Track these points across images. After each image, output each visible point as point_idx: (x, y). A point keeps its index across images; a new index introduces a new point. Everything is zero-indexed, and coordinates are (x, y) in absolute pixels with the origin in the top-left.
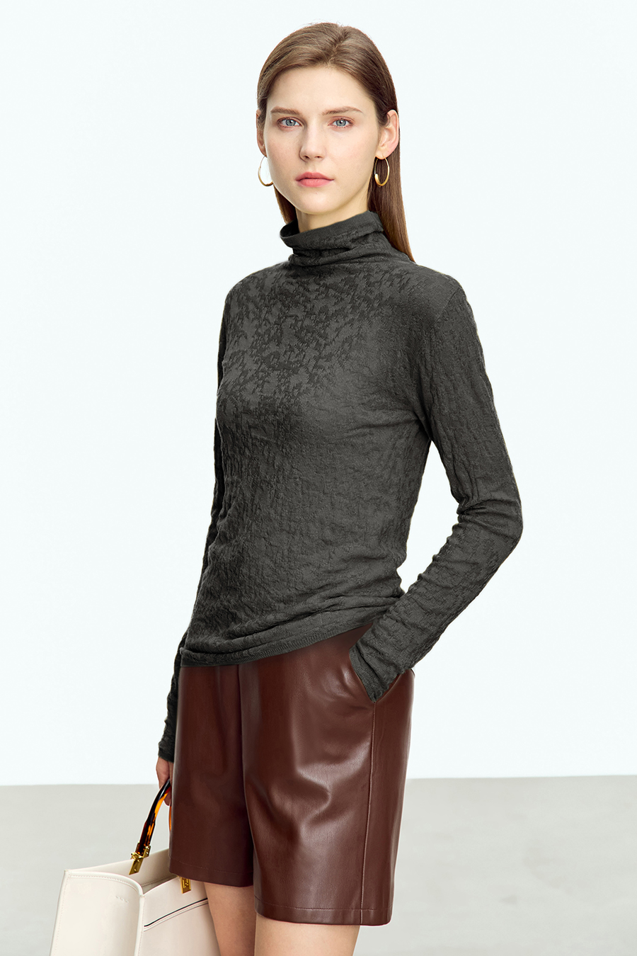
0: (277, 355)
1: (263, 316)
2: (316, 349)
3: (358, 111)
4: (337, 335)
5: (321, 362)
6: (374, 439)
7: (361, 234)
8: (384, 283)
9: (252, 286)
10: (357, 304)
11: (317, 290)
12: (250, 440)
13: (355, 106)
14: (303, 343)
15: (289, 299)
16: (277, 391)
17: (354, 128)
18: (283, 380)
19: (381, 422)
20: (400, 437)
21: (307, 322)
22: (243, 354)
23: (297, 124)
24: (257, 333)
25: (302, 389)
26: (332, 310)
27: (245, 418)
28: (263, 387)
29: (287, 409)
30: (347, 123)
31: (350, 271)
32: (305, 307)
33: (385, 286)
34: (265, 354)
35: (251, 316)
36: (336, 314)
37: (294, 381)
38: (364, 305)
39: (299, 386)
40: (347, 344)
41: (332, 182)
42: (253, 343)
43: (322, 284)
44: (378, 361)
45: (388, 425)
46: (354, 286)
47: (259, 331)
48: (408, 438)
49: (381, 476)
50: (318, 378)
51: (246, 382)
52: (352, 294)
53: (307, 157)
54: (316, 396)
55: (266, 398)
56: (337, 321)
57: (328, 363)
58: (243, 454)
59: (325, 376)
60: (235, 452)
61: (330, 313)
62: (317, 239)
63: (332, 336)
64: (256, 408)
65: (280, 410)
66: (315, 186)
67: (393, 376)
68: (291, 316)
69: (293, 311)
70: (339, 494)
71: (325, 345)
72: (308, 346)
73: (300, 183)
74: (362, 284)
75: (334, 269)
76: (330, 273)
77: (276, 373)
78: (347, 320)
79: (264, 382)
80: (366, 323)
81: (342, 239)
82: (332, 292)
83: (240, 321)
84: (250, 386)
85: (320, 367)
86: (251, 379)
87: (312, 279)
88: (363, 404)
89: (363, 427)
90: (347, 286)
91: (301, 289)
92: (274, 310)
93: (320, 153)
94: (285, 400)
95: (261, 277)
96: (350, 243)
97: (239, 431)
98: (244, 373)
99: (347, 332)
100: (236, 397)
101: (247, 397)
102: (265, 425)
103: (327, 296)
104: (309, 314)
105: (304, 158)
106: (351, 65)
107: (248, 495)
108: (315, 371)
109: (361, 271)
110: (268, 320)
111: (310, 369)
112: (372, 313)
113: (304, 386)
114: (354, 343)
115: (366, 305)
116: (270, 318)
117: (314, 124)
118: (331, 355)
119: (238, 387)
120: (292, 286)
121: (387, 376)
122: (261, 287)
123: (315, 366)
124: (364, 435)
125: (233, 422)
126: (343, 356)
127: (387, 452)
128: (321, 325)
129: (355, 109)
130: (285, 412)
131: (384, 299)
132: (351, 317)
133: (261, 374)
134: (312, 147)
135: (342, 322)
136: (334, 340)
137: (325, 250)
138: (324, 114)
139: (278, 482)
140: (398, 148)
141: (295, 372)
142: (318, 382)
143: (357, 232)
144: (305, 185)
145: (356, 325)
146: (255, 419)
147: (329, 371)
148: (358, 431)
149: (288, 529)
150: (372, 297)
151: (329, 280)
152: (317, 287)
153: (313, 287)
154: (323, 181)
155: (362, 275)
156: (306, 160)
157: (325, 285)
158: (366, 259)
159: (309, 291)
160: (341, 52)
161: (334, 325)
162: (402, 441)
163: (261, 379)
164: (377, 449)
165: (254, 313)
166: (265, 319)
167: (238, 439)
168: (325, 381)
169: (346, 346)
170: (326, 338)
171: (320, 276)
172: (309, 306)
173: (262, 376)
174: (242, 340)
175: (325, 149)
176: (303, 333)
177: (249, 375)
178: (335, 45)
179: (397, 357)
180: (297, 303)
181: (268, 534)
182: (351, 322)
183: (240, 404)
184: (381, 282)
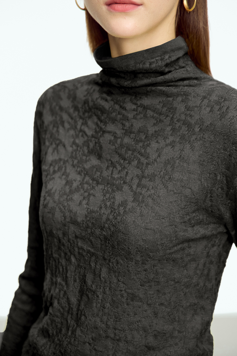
0: (98, 169)
1: (79, 127)
2: (138, 168)
4: (159, 156)
5: (144, 181)
6: (192, 251)
7: (174, 58)
8: (204, 107)
9: (64, 95)
10: (177, 126)
11: (134, 110)
12: (76, 249)
14: (125, 159)
15: (105, 115)
16: (103, 206)
18: (108, 195)
19: (198, 236)
20: (213, 246)
21: (127, 140)
22: (64, 163)
24: (74, 143)
25: (128, 207)
26: (151, 130)
27: (72, 228)
28: (89, 200)
29: (114, 226)
31: (167, 95)
32: (123, 125)
33: (206, 111)
34: (87, 166)
35: (67, 125)
36: (156, 134)
37: (119, 197)
38: (184, 128)
39: (124, 204)
40: (169, 166)
41: (140, 7)
42: (72, 153)
43: (139, 104)
44: (199, 182)
45: (204, 237)
46: (173, 110)
47: (77, 141)
48: (219, 246)
49: (198, 285)
50: (143, 198)
51: (71, 192)
52: (171, 116)
54: (142, 215)
55: (92, 212)
56: (157, 142)
57: (151, 183)
58: (69, 260)
59: (149, 196)
60: (60, 255)
61: (150, 132)
62: (132, 63)
63: (153, 156)
64: (83, 221)
65: (106, 225)
66: (124, 12)
67: (211, 197)
68: (109, 132)
69: (111, 127)
70: (162, 304)
71: (148, 164)
72: (129, 163)
73: (109, 8)
74: (181, 108)
75: (151, 91)
76: (147, 94)
77: (101, 187)
78: (168, 141)
79: (89, 195)
80: (188, 146)
81: (157, 64)
82: (150, 113)
83: (55, 129)
84: (77, 197)
85: (144, 186)
86: (77, 190)
87: (128, 98)
88: (184, 222)
89: (183, 242)
90: (165, 109)
91: (117, 107)
92: (90, 123)
94: (111, 217)
95: (71, 87)
96: (164, 67)
97: (65, 238)
98: (68, 183)
99: (168, 152)
100: (64, 207)
101: (74, 207)
102: (91, 238)
103: (145, 116)
104: (128, 132)
107: (74, 300)
108: (139, 190)
109: (178, 95)
110: (84, 132)
111: (134, 187)
112: (194, 137)
113: (130, 205)
114: (177, 164)
115: (186, 129)
116: (86, 130)
118: (154, 175)
119: (65, 197)
120: (107, 103)
121: (206, 197)
122: (73, 97)
123: (139, 185)
124: (183, 249)
125: (60, 230)
126: (167, 177)
127: (202, 261)
128: (141, 144)
130: (112, 229)
131: (206, 124)
132: (171, 139)
133: (86, 186)
135: (162, 143)
136: (155, 160)
137: (141, 73)
139: (104, 293)
141: (119, 189)
142: (143, 201)
143: (170, 57)
144: (114, 9)
145: (178, 147)
146: (82, 230)
147: (153, 191)
148: (179, 247)
149: (112, 336)
150: (193, 122)
151: (146, 101)
152: (134, 107)
153: (129, 106)
154: (131, 6)
155: (180, 99)
157: (141, 106)
158: (181, 83)
159: (125, 109)
161: (154, 145)
162: (215, 248)
163: (86, 192)
164: (194, 260)
165: (69, 123)
166: (81, 131)
167: (64, 245)
168: (150, 200)
169: (169, 168)
170: (147, 158)
171: (136, 96)
172: (127, 124)
173: (87, 189)
174: (61, 148)
176: (124, 150)
177: (75, 185)
179: (216, 179)
180: (114, 121)
181: (93, 339)
182: (172, 145)
183: (67, 214)
184: (200, 107)
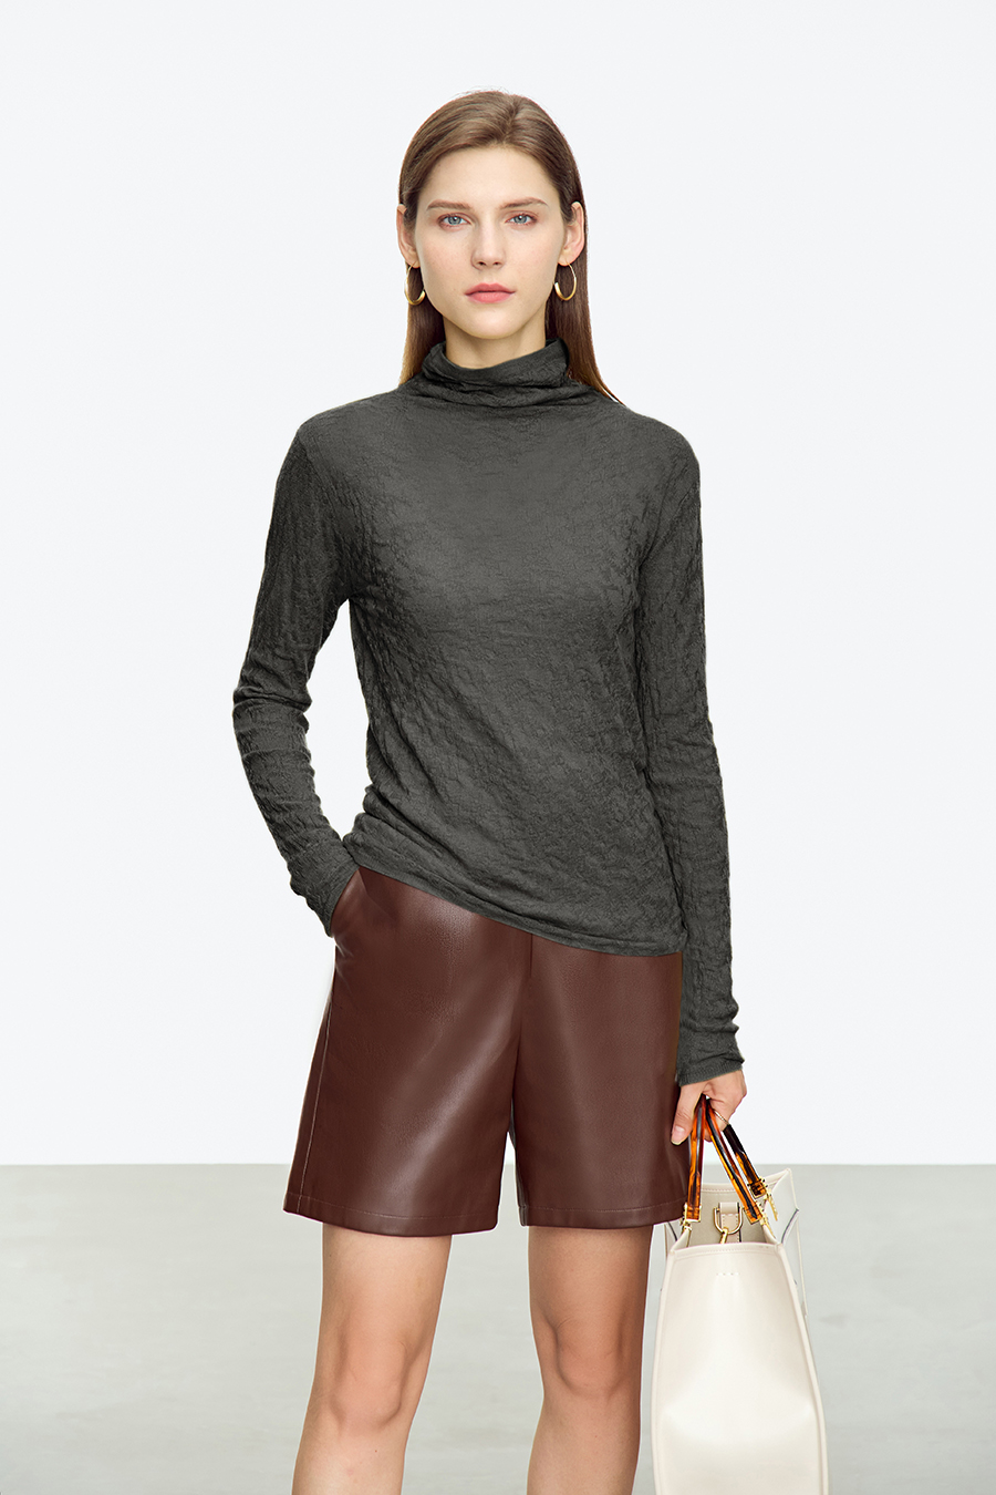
3: (543, 203)
13: (539, 198)
17: (538, 225)
23: (462, 221)
30: (528, 219)
41: (512, 295)
53: (482, 263)
66: (492, 302)
73: (471, 297)
93: (499, 257)
105: (479, 266)
106: (530, 142)
117: (488, 221)
129: (540, 201)
134: (489, 252)
138: (502, 208)
140: (584, 251)
156: (481, 267)
160: (516, 127)
175: (505, 253)
178: (508, 119)
